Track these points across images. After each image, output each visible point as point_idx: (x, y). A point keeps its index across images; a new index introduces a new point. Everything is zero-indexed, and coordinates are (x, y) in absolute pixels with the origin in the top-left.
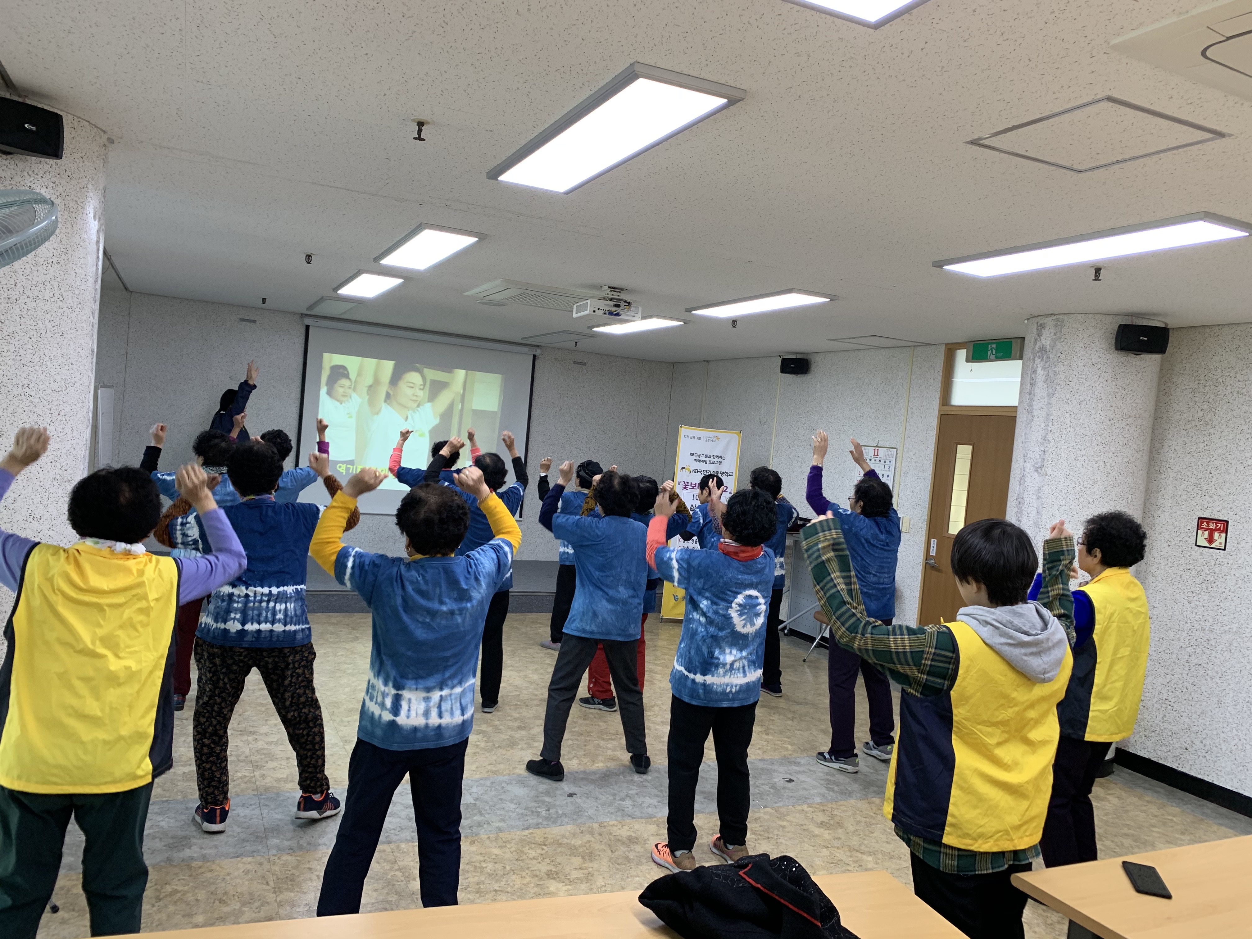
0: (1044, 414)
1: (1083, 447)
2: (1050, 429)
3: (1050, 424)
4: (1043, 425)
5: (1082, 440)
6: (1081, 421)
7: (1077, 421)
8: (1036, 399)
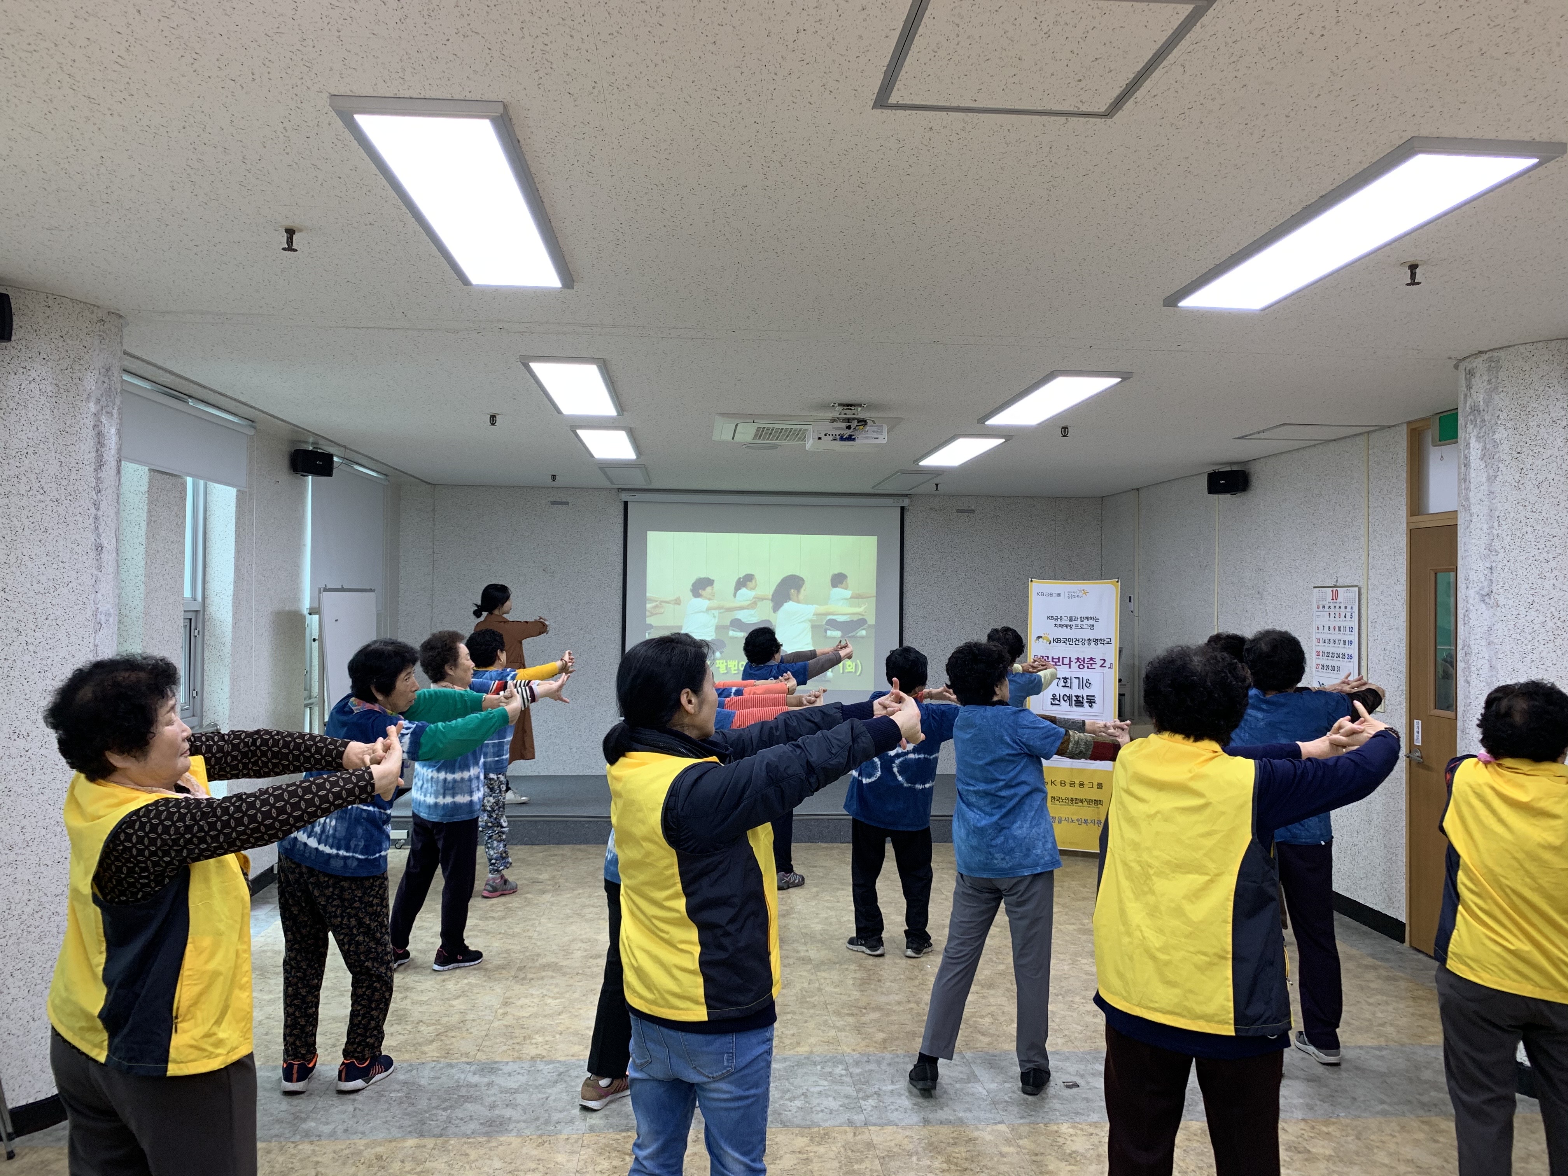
0: (1486, 510)
1: (1551, 556)
2: (1495, 532)
3: (1496, 524)
4: (1485, 527)
5: (1548, 544)
6: (1543, 514)
7: (1536, 515)
8: (1472, 487)
